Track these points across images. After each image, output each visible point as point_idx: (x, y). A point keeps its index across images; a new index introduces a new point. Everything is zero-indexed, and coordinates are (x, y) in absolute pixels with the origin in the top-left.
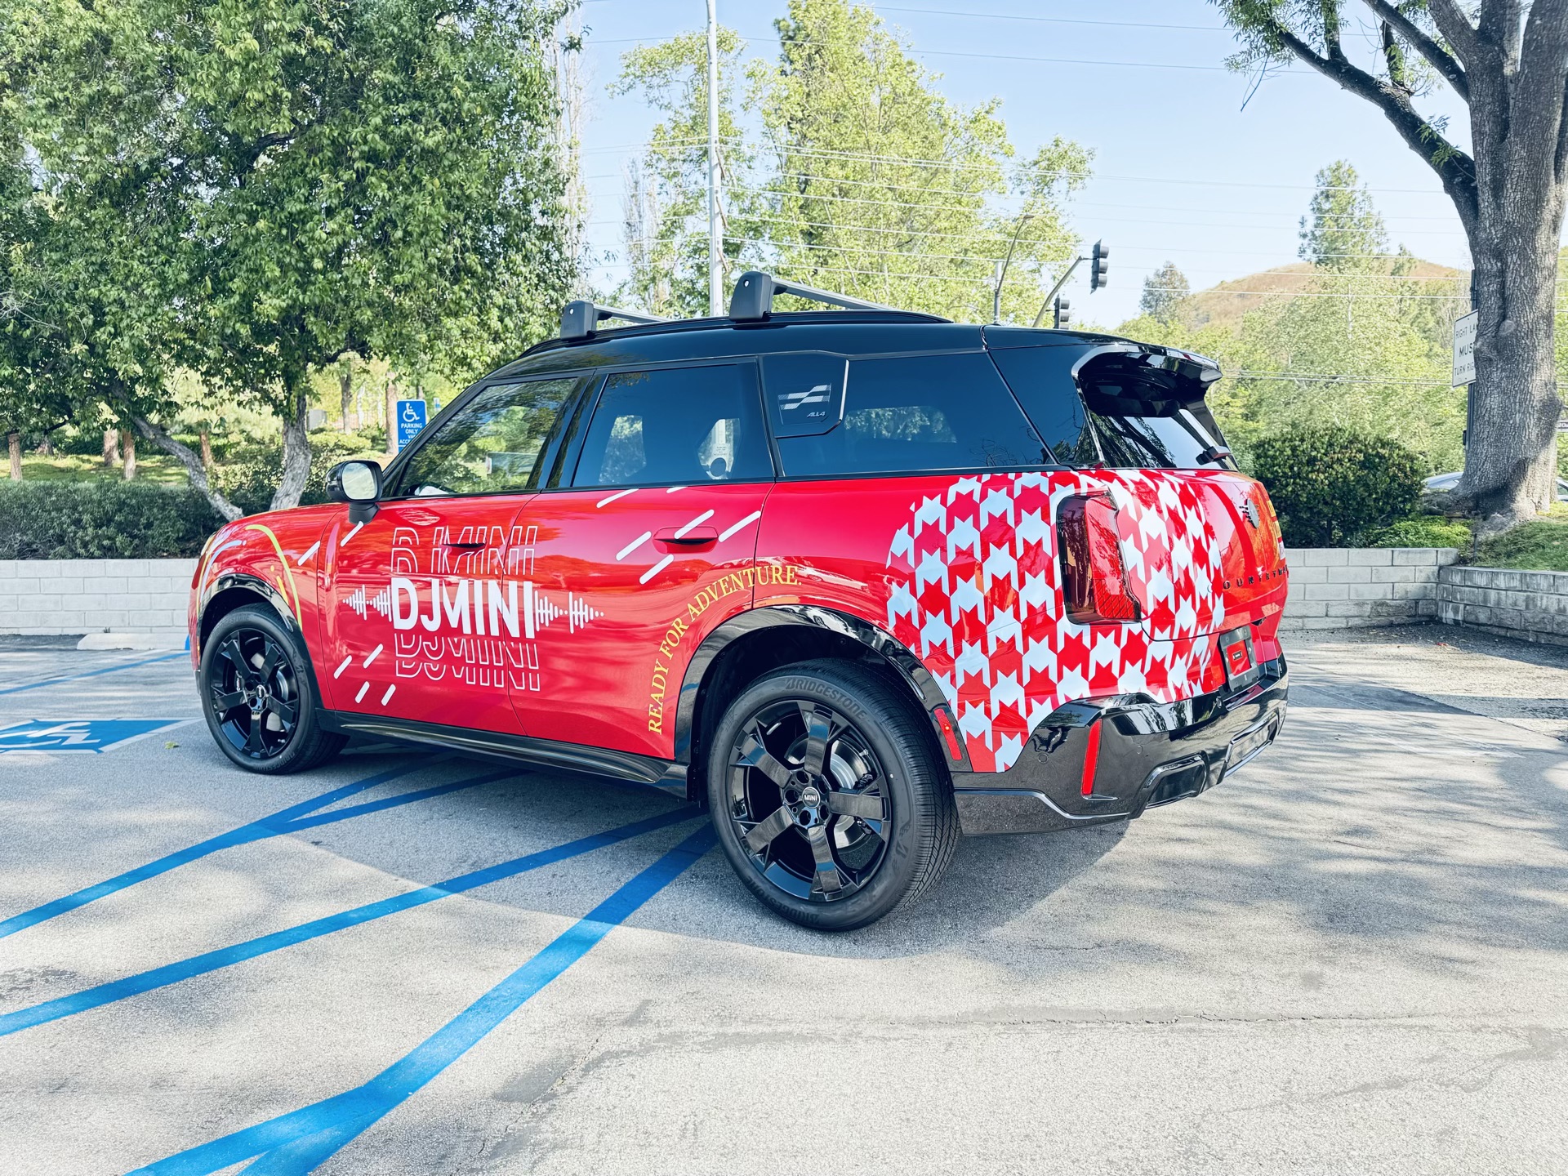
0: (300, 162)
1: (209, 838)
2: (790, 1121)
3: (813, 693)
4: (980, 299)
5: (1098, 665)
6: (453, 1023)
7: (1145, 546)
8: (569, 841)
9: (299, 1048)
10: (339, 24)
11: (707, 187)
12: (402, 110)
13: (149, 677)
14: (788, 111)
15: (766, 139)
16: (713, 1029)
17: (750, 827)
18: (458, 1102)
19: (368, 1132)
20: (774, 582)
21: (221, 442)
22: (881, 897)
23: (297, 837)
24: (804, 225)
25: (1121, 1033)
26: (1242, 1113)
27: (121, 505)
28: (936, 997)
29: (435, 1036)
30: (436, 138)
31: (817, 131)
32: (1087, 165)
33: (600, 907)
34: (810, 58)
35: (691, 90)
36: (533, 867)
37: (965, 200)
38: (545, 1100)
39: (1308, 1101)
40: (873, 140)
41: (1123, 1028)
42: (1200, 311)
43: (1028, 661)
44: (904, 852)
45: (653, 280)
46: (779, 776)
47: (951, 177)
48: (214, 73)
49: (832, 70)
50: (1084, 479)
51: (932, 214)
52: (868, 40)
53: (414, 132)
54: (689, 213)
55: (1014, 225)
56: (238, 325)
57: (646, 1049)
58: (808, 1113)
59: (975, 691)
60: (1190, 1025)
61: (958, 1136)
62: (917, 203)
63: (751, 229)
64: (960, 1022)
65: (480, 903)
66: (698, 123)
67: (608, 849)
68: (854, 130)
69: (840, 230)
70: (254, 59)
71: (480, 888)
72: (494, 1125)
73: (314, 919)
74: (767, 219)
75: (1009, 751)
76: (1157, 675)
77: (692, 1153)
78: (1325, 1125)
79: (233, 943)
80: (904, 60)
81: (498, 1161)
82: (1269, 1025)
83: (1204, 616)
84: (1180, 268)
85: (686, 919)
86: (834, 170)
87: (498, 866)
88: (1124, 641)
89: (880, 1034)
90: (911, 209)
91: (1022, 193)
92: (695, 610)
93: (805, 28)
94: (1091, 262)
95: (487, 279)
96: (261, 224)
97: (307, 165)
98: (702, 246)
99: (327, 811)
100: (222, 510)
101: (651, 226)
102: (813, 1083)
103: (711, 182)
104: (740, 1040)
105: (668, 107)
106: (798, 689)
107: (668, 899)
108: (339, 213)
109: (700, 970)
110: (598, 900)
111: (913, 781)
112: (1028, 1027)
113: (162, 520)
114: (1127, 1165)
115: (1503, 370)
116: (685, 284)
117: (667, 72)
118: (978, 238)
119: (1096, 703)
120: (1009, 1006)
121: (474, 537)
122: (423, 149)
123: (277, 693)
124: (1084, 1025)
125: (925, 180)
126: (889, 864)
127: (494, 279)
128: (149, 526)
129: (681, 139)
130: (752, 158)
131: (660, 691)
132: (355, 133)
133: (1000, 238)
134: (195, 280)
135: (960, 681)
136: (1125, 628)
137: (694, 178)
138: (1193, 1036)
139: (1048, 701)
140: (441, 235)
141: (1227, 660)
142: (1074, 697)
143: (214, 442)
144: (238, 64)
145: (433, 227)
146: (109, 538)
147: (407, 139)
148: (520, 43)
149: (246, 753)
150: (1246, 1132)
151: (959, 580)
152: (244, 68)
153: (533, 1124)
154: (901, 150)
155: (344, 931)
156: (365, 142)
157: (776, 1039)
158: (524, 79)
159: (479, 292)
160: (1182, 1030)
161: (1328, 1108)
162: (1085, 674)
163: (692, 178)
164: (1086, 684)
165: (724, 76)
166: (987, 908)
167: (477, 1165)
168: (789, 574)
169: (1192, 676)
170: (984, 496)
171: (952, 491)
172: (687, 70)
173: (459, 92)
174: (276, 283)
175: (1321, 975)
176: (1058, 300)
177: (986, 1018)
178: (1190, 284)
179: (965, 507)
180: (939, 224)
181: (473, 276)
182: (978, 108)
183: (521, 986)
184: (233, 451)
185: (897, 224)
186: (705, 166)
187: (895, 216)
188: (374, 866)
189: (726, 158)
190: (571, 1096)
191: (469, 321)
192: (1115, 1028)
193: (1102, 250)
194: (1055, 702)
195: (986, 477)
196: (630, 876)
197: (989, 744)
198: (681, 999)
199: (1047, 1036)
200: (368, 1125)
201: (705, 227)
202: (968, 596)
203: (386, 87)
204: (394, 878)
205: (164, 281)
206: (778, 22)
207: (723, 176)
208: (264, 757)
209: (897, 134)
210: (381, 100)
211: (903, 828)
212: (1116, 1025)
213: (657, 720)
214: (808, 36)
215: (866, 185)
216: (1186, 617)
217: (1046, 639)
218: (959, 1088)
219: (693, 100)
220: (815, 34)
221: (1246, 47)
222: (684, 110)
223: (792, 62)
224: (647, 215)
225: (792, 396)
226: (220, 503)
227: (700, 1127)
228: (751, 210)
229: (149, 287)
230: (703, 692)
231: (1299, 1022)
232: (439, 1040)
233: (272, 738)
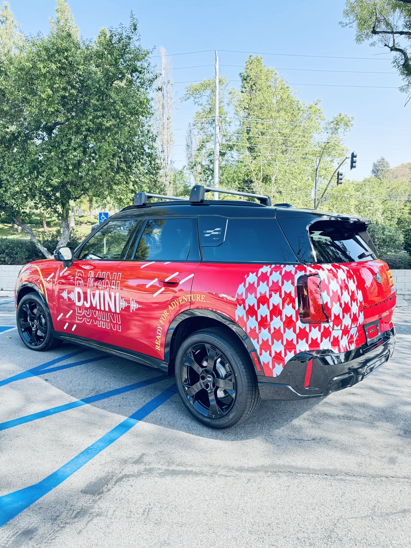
0: (65, 132)
1: (12, 376)
2: (184, 510)
3: (210, 341)
4: (311, 171)
5: (312, 339)
6: (74, 459)
7: (331, 294)
8: (131, 384)
9: (20, 465)
10: (79, 85)
11: (214, 132)
12: (99, 114)
13: (10, 308)
14: (243, 105)
15: (235, 116)
16: (165, 467)
17: (188, 388)
18: (68, 493)
19: (34, 504)
20: (197, 300)
21: (49, 220)
22: (232, 419)
23: (41, 377)
24: (248, 145)
25: (314, 479)
26: (354, 519)
27: (7, 247)
28: (248, 459)
29: (67, 464)
30: (110, 123)
31: (254, 112)
32: (351, 123)
33: (136, 413)
34: (251, 87)
35: (209, 98)
36: (116, 394)
37: (306, 136)
38: (99, 494)
39: (380, 516)
40: (273, 115)
41: (316, 476)
42: (394, 174)
43: (285, 337)
44: (240, 403)
45: (195, 165)
46: (199, 370)
47: (302, 128)
48: (37, 103)
49: (259, 91)
50: (309, 269)
51: (294, 141)
52: (273, 80)
53: (103, 121)
54: (208, 141)
55: (324, 145)
56: (45, 188)
57: (139, 474)
58: (190, 507)
59: (266, 346)
60: (342, 477)
61: (243, 522)
62: (289, 137)
63: (229, 147)
64: (255, 470)
65: (95, 408)
66: (211, 111)
67: (144, 388)
68: (267, 111)
69: (260, 147)
70: (51, 97)
71: (96, 402)
72: (78, 504)
73: (38, 411)
74: (235, 143)
75: (278, 370)
76: (336, 342)
77: (145, 522)
78: (385, 528)
79: (9, 420)
80: (285, 87)
81: (76, 519)
82: (372, 480)
83: (355, 319)
84: (387, 159)
85: (165, 420)
86: (259, 126)
87: (105, 393)
88: (322, 330)
89: (224, 474)
90: (286, 140)
91: (327, 133)
92: (171, 308)
93: (250, 76)
94: (350, 159)
95: (129, 172)
96: (53, 154)
97: (68, 134)
98: (212, 153)
99: (53, 367)
100: (40, 249)
101: (195, 146)
102: (195, 494)
103: (215, 131)
104: (174, 473)
105: (201, 105)
106: (205, 340)
107: (160, 411)
108: (78, 150)
109: (165, 442)
110: (135, 410)
111: (244, 377)
112: (280, 474)
113: (21, 252)
114: (304, 541)
116: (206, 166)
117: (201, 93)
118: (311, 150)
119: (311, 353)
120: (275, 464)
121: (101, 276)
122: (106, 128)
123: (41, 323)
124: (301, 475)
125: (292, 129)
126: (235, 407)
127: (131, 172)
128: (16, 254)
129: (205, 116)
130: (230, 122)
131: (159, 335)
132: (83, 122)
133: (319, 149)
134: (31, 173)
135: (261, 342)
136: (323, 325)
137: (210, 129)
138: (342, 482)
139: (293, 352)
140: (111, 157)
141: (367, 333)
142: (303, 350)
143: (47, 220)
144: (46, 99)
145: (109, 154)
146: (4, 258)
147: (101, 124)
148: (141, 89)
149: (30, 343)
150: (353, 529)
151: (261, 305)
152: (47, 101)
153: (92, 504)
154: (284, 118)
155: (47, 417)
156: (87, 125)
157: (187, 473)
158: (141, 102)
159: (126, 176)
160: (338, 479)
161: (387, 519)
162: (307, 342)
163: (209, 130)
164: (308, 346)
165: (221, 93)
166: (275, 421)
167: (68, 521)
168: (202, 298)
169: (350, 342)
170: (271, 274)
171: (260, 271)
172: (208, 92)
173: (118, 107)
174: (57, 173)
175: (397, 458)
176: (338, 172)
177: (264, 469)
178: (390, 165)
179: (264, 278)
180: (296, 145)
181: (124, 171)
182: (311, 104)
183: (101, 444)
184: (53, 223)
185: (281, 144)
186: (214, 125)
187: (281, 142)
188: (63, 390)
189: (221, 122)
190: (108, 493)
191: (122, 187)
192: (313, 477)
193: (354, 155)
194: (295, 352)
195: (273, 266)
196: (149, 400)
197: (271, 366)
198: (156, 454)
199: (286, 478)
200: (35, 501)
201: (213, 146)
202: (264, 311)
203: (95, 105)
204: (69, 396)
205: (21, 173)
206: (241, 74)
207: (220, 129)
208: (36, 345)
209: (282, 113)
210: (92, 111)
211: (240, 395)
212: (314, 475)
213: (158, 346)
214: (251, 79)
215: (270, 131)
216: (347, 321)
217: (292, 329)
218: (248, 500)
219: (210, 102)
220: (253, 78)
221: (407, 83)
222: (206, 106)
223: (245, 88)
224: (194, 142)
225: (208, 231)
226: (40, 246)
227: (150, 510)
228: (230, 140)
229: (16, 175)
230: (174, 337)
231: (384, 479)
232: (68, 466)
233: (39, 338)
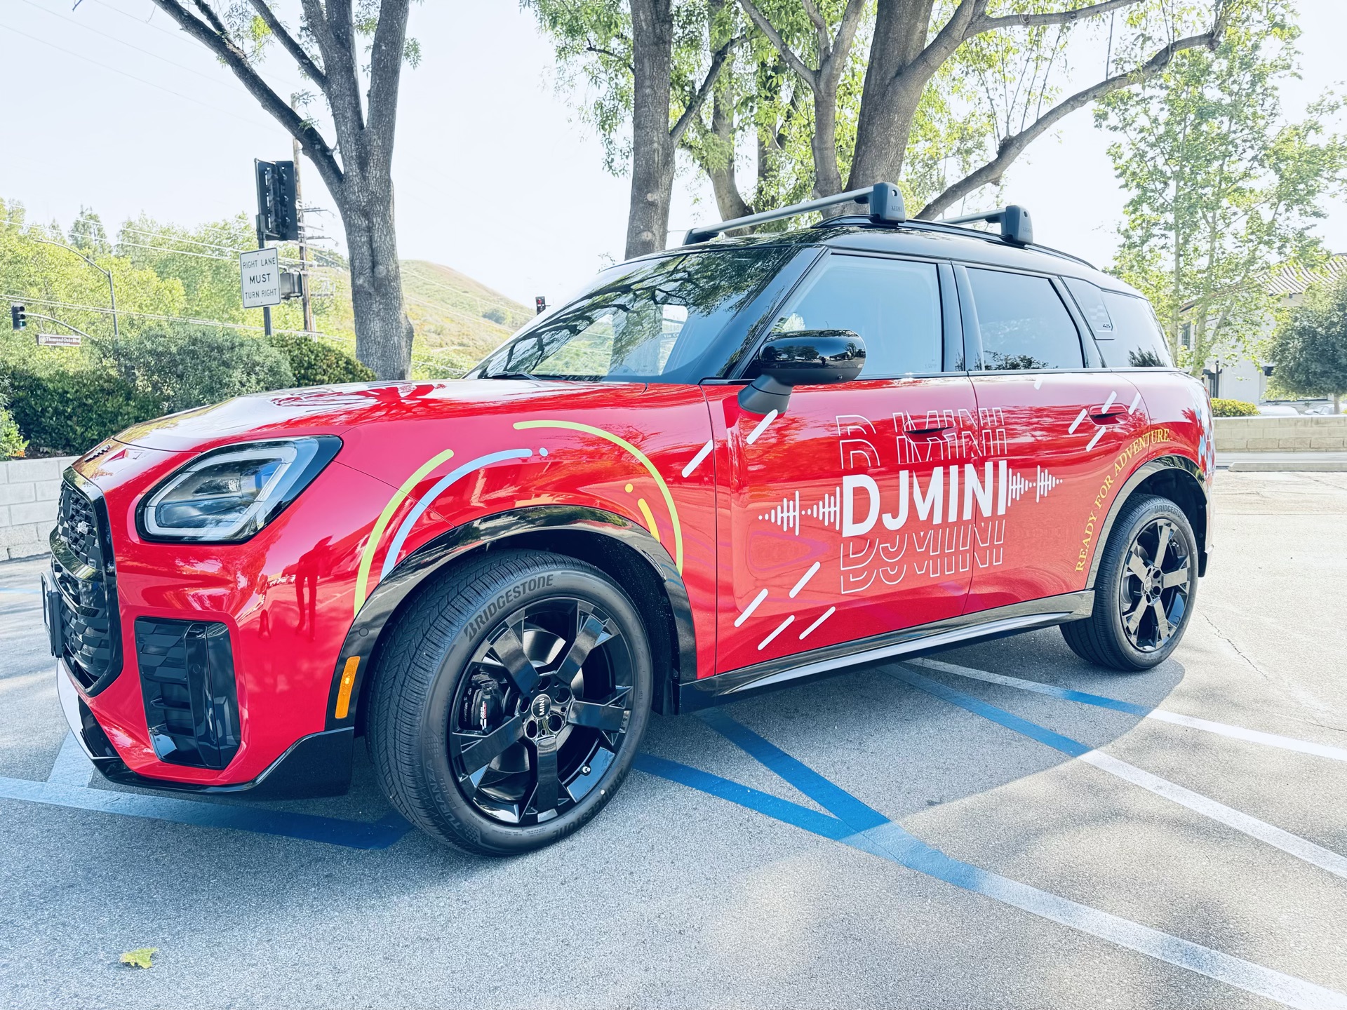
20: (1159, 441)
92: (1118, 467)
115: (380, 303)
121: (941, 422)
131: (1089, 536)
168: (1165, 435)
213: (1083, 560)
